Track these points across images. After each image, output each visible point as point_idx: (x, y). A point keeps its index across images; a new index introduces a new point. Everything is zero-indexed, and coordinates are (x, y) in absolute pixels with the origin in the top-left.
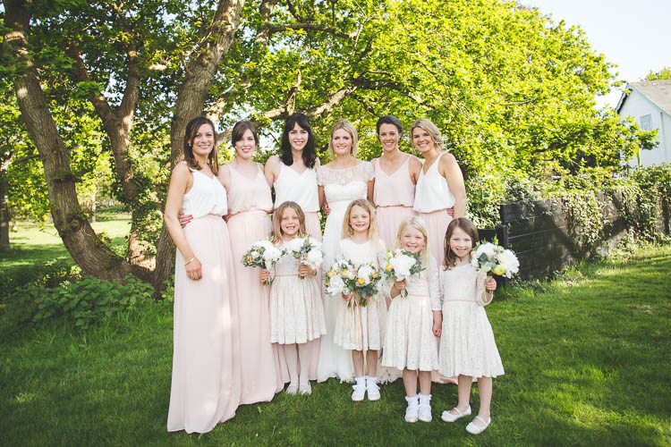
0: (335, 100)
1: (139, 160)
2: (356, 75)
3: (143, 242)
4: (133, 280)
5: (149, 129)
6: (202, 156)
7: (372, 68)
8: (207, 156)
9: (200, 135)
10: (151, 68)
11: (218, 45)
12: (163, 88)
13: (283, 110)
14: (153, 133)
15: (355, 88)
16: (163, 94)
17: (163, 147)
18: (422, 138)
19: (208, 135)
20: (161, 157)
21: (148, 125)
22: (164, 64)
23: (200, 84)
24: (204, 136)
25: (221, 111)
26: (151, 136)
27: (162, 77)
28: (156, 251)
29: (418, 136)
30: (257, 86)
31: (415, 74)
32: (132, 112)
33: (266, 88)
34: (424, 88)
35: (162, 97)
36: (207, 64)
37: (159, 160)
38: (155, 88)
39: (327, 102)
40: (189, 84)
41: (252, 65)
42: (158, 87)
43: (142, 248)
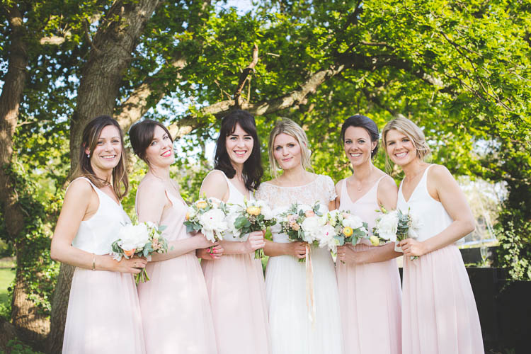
0: (310, 87)
1: (26, 177)
2: (343, 48)
3: (33, 296)
4: (19, 346)
5: (43, 131)
6: (104, 169)
7: (367, 38)
8: (111, 171)
9: (103, 142)
10: (43, 41)
11: (138, 8)
12: (61, 69)
13: (232, 102)
14: (47, 136)
15: (341, 68)
16: (62, 78)
17: (62, 158)
18: (399, 145)
19: (114, 141)
20: (57, 173)
21: (40, 124)
22: (61, 35)
23: (112, 66)
24: (109, 142)
25: (144, 103)
26: (44, 141)
27: (59, 53)
28: (50, 309)
29: (393, 143)
30: (193, 68)
31: (429, 46)
32: (17, 107)
33: (206, 71)
34: (442, 67)
35: (59, 83)
36: (122, 37)
37: (54, 177)
38: (49, 69)
39: (299, 89)
40: (95, 66)
41: (187, 35)
42: (54, 69)
43: (32, 304)
